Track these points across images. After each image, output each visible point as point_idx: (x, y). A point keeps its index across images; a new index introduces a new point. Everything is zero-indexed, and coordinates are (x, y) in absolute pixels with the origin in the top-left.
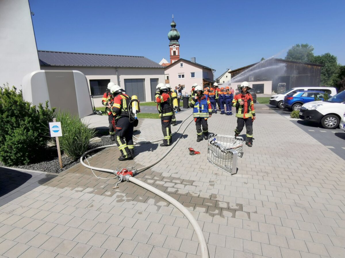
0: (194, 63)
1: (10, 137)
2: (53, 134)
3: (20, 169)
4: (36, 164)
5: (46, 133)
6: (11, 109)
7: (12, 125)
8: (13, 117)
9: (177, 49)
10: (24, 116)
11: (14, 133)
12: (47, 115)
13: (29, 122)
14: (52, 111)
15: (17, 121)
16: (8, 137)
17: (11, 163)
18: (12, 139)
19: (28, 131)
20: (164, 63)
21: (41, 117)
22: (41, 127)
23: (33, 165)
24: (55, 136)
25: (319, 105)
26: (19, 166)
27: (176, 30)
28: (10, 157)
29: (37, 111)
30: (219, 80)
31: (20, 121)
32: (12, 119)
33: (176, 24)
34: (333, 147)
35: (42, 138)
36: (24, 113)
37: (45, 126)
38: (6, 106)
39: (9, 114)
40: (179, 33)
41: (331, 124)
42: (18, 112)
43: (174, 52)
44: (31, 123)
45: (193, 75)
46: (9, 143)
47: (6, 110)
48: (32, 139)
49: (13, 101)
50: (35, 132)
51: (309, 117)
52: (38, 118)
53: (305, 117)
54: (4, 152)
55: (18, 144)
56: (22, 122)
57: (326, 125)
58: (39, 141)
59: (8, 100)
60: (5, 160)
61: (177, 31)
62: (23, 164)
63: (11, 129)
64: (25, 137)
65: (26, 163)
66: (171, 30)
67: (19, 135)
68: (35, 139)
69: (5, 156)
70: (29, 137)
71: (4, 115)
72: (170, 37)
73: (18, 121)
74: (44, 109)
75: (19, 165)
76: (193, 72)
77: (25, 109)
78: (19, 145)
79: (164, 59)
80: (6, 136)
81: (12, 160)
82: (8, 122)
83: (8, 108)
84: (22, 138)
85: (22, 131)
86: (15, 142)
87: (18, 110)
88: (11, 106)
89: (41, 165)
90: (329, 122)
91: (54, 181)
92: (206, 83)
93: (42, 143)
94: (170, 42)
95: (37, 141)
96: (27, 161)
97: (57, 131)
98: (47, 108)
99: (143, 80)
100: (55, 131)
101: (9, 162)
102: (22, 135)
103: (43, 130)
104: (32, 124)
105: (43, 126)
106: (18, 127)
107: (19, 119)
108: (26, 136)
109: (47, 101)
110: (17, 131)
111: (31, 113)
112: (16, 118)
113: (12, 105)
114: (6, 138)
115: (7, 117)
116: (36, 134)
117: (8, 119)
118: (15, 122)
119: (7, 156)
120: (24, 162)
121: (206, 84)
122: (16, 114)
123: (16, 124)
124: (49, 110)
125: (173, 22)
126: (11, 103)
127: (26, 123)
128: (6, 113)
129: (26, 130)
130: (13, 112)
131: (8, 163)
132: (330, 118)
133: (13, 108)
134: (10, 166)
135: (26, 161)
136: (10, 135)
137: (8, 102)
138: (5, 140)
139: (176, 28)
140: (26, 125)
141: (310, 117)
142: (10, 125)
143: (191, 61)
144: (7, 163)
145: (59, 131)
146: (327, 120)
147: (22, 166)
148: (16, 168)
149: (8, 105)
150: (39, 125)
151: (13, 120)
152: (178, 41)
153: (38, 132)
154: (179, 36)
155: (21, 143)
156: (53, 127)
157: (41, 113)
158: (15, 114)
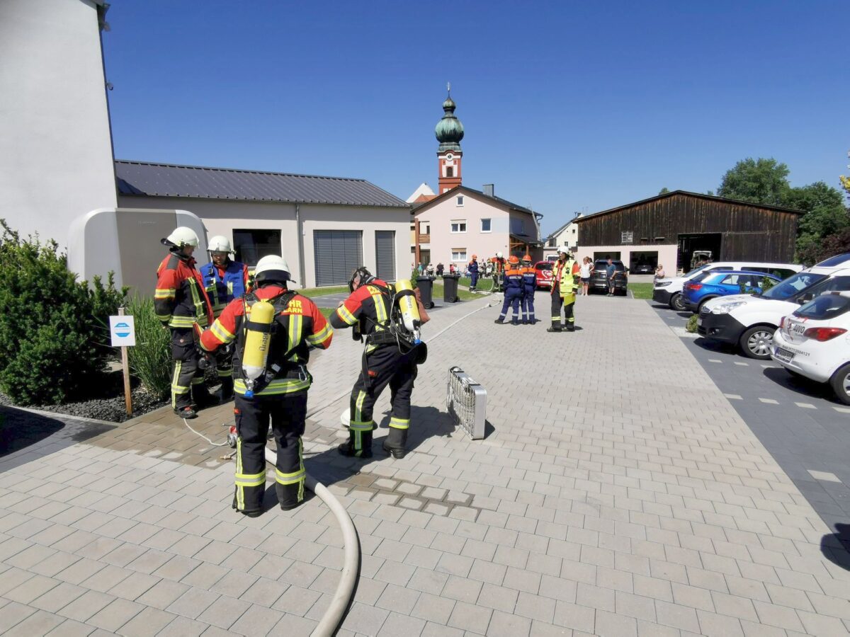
0: (491, 196)
1: (29, 343)
2: (116, 341)
3: (45, 412)
4: (79, 404)
5: (103, 338)
6: (36, 286)
7: (35, 319)
8: (38, 302)
9: (455, 163)
10: (60, 301)
11: (38, 336)
12: (110, 300)
13: (70, 315)
14: (121, 293)
15: (46, 310)
16: (23, 343)
17: (28, 400)
18: (32, 348)
19: (67, 331)
20: (425, 194)
21: (97, 304)
22: (94, 326)
23: (72, 404)
24: (119, 345)
25: (735, 304)
26: (43, 406)
27: (455, 118)
28: (25, 385)
29: (89, 293)
30: (555, 239)
31: (51, 311)
32: (35, 306)
33: (456, 105)
34: (739, 397)
35: (94, 350)
36: (61, 295)
37: (102, 323)
38: (26, 280)
39: (32, 296)
40: (462, 126)
41: (763, 347)
42: (50, 293)
43: (450, 170)
44: (74, 315)
45: (486, 224)
46: (26, 355)
47: (25, 287)
48: (72, 349)
49: (40, 268)
50: (81, 335)
51: (715, 331)
52: (89, 306)
53: (707, 330)
54: (14, 374)
55: (44, 359)
56: (56, 314)
57: (752, 350)
58: (89, 356)
59: (31, 267)
60: (14, 392)
61: (457, 122)
62: (51, 402)
63: (32, 326)
64: (59, 346)
65: (58, 400)
66: (443, 119)
67: (47, 340)
68: (79, 349)
69: (16, 383)
70: (67, 344)
71: (20, 299)
72: (439, 133)
73: (49, 312)
74: (106, 288)
75: (43, 404)
76: (486, 217)
77: (64, 286)
78: (46, 361)
79: (423, 184)
80: (20, 341)
81: (29, 392)
82: (27, 312)
83: (30, 284)
84: (53, 346)
85: (52, 330)
86: (38, 354)
87: (50, 289)
88: (35, 280)
89: (90, 405)
90: (758, 342)
91: (107, 436)
92: (517, 244)
93: (94, 359)
94: (440, 145)
95: (85, 355)
96: (60, 396)
97: (125, 335)
98: (110, 287)
99: (358, 234)
100: (121, 335)
101: (24, 396)
102: (54, 339)
103: (98, 332)
104: (76, 317)
105: (99, 324)
106: (47, 323)
107: (51, 308)
108: (61, 343)
109: (111, 272)
110: (45, 331)
111: (75, 295)
112: (44, 305)
113: (38, 279)
114: (21, 346)
115: (26, 302)
116: (82, 340)
117: (27, 306)
118: (41, 312)
119: (20, 383)
120: (55, 397)
121: (518, 246)
122: (45, 297)
123: (43, 316)
124: (115, 291)
125: (449, 99)
126: (36, 274)
127: (63, 316)
128: (25, 294)
129: (62, 331)
130: (39, 292)
131: (21, 400)
132: (760, 334)
133: (39, 284)
134: (25, 405)
135: (57, 397)
136: (29, 340)
137: (31, 270)
138: (19, 350)
139: (456, 113)
140: (63, 319)
141: (717, 330)
142: (32, 318)
143: (484, 193)
144: (19, 398)
145: (128, 336)
146: (755, 338)
147: (48, 407)
148: (37, 409)
149: (31, 277)
150: (91, 321)
151: (38, 308)
152: (459, 145)
153: (89, 335)
154: (463, 132)
155: (48, 357)
156: (117, 326)
157: (96, 296)
158: (43, 296)
